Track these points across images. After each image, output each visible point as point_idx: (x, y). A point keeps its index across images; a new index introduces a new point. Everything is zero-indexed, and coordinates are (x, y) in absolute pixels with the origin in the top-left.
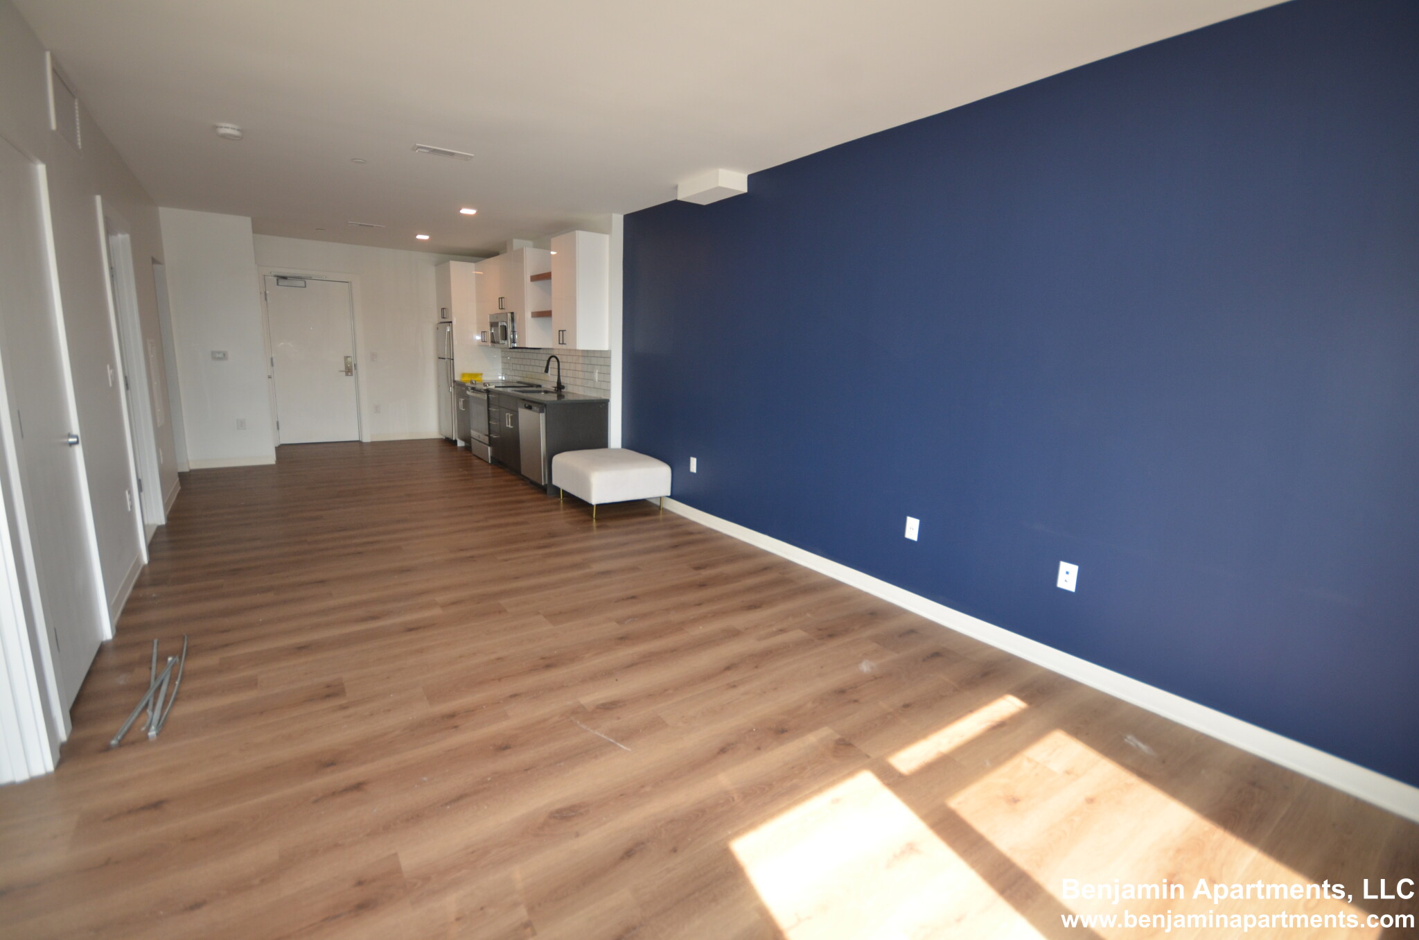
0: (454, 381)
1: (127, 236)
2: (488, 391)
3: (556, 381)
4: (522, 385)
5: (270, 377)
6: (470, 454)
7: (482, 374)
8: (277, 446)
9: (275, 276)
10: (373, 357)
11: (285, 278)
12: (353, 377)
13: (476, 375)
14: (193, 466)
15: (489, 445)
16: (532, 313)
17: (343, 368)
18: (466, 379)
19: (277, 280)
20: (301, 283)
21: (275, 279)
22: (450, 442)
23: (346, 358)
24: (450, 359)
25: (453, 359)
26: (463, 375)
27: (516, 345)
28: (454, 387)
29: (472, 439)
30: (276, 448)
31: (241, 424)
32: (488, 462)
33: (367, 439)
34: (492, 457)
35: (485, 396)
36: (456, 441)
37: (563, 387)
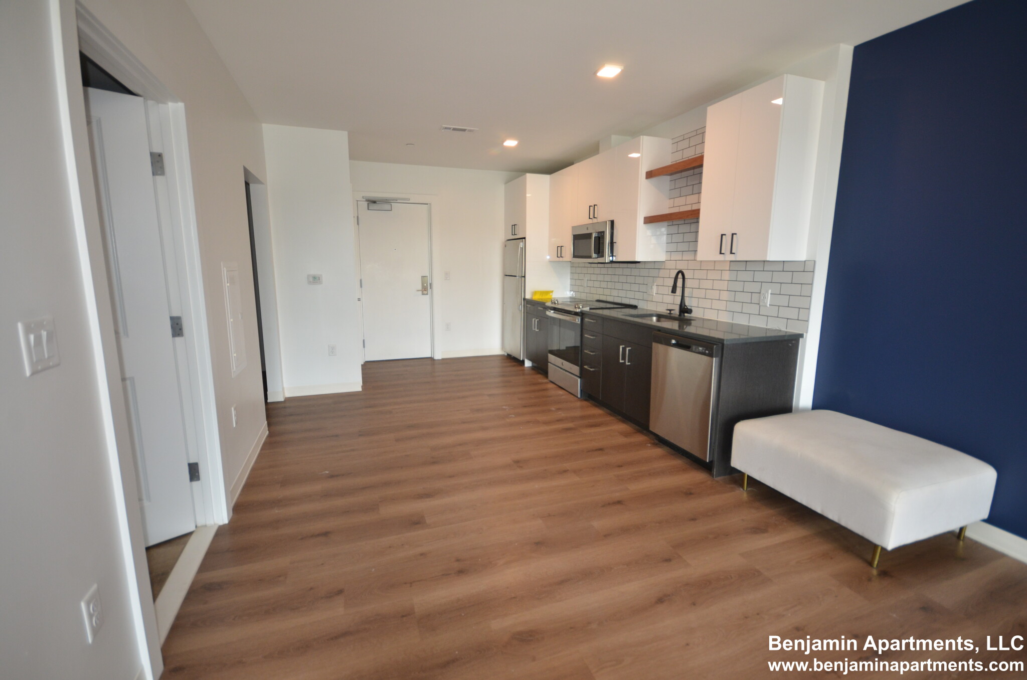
0: (524, 299)
1: (181, 105)
2: (582, 314)
3: (679, 303)
4: (612, 306)
5: (359, 300)
6: (546, 381)
7: (552, 292)
8: (363, 363)
9: (367, 200)
10: (447, 276)
11: (374, 202)
12: (428, 297)
13: (547, 293)
14: (288, 394)
15: (580, 377)
16: (645, 218)
17: (420, 287)
18: (537, 298)
19: (368, 204)
20: (387, 207)
21: (366, 203)
22: (512, 360)
23: (423, 277)
24: (522, 277)
25: (524, 277)
26: (534, 293)
27: (614, 259)
28: (524, 306)
29: (549, 364)
30: (362, 365)
31: (332, 351)
32: (577, 397)
33: (438, 356)
34: (581, 391)
35: (578, 320)
36: (523, 362)
37: (689, 311)
